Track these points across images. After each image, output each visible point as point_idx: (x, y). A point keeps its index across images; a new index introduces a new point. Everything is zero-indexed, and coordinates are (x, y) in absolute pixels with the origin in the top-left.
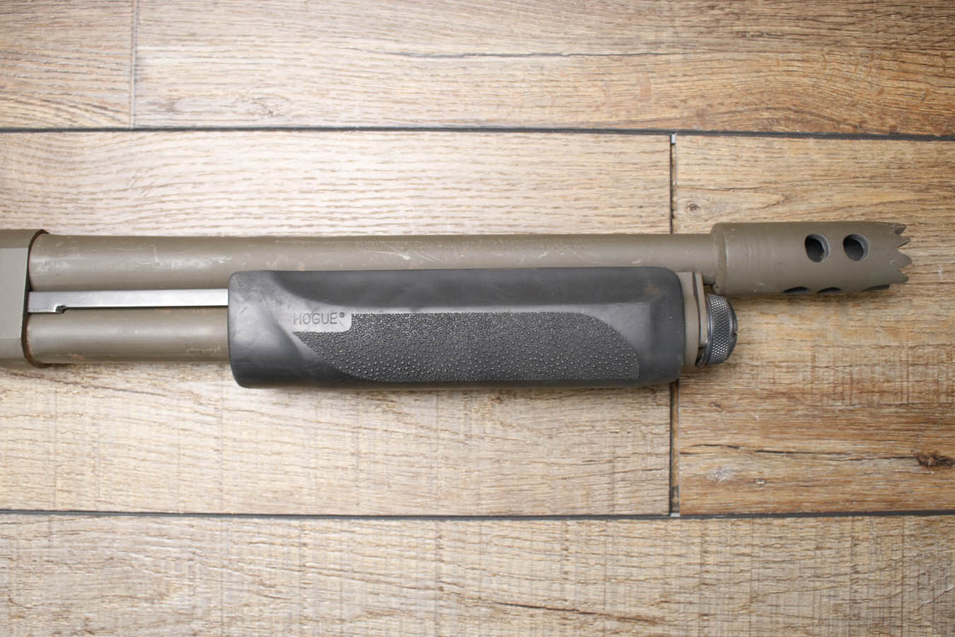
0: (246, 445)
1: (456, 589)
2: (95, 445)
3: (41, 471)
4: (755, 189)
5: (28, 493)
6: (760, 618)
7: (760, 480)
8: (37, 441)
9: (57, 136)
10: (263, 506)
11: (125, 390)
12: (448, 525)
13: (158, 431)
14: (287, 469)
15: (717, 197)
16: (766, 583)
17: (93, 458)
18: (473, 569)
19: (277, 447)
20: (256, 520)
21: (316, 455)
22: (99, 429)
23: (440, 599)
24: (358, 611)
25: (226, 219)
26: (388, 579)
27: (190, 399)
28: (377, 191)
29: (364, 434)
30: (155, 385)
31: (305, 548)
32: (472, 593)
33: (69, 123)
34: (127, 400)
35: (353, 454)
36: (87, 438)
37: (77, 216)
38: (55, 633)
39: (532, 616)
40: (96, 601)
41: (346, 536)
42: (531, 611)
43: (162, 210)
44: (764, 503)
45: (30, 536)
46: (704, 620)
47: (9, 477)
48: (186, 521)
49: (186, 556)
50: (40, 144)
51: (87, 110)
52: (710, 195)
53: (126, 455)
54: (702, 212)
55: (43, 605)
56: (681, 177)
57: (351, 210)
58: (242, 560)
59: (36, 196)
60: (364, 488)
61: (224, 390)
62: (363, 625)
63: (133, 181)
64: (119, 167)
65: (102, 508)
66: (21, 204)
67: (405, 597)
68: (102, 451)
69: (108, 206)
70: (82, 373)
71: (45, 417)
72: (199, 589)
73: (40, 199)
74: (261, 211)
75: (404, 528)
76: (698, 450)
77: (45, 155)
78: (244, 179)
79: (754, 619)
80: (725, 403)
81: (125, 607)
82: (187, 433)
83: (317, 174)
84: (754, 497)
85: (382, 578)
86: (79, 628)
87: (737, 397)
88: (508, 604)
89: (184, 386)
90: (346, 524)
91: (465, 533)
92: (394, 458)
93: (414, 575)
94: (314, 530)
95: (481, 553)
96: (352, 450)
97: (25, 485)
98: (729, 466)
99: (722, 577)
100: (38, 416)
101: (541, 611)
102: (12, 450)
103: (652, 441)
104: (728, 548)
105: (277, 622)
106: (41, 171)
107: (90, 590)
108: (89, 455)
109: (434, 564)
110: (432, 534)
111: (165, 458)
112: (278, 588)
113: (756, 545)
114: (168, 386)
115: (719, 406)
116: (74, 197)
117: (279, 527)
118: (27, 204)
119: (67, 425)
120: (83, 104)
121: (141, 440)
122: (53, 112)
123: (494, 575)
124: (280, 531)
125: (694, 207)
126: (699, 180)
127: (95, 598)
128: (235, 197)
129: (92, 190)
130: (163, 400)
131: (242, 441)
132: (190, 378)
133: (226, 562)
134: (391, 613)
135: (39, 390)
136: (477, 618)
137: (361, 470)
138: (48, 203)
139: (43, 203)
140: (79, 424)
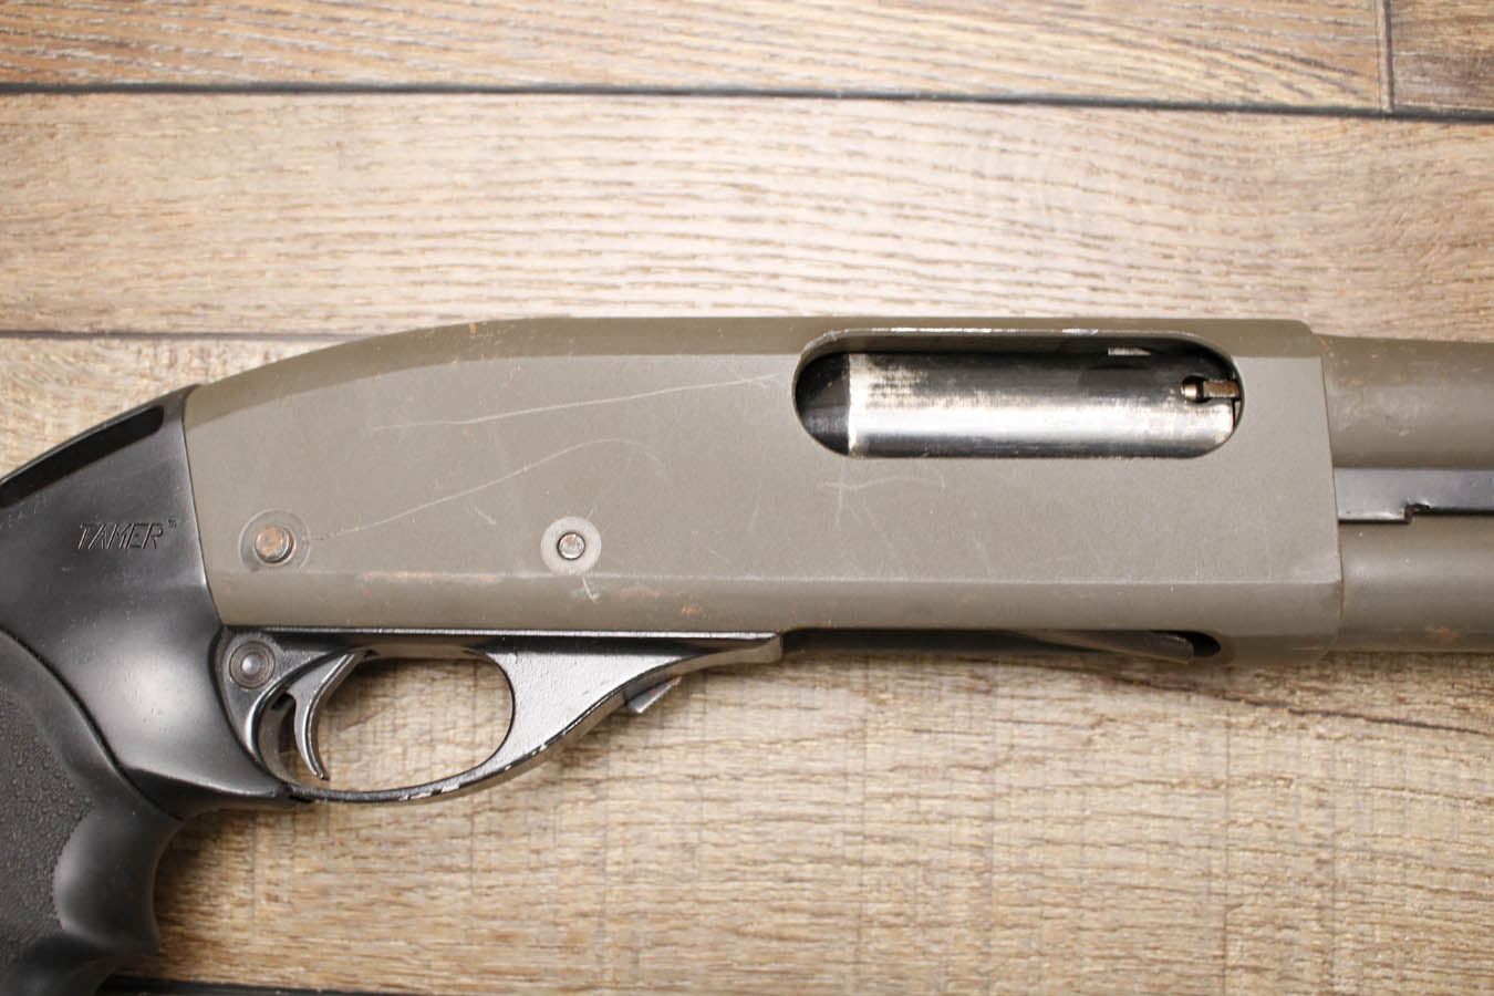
2: (1324, 855)
3: (1191, 921)
5: (1157, 974)
8: (1178, 845)
9: (1210, 120)
11: (1395, 722)
17: (1319, 886)
22: (1333, 817)
30: (1466, 709)
33: (1240, 93)
34: (1398, 745)
36: (1307, 839)
47: (1107, 935)
50: (1173, 136)
51: (1278, 67)
53: (1398, 879)
59: (1166, 257)
66: (1133, 273)
68: (1343, 870)
70: (1292, 681)
71: (1200, 786)
73: (1178, 263)
77: (1186, 163)
97: (1150, 954)
100: (1183, 784)
102: (1116, 868)
106: (1178, 199)
116: (1261, 261)
118: (1150, 275)
119: (1256, 807)
120: (1267, 52)
121: (1436, 843)
122: (1197, 66)
129: (1302, 246)
135: (1185, 721)
138: (1199, 272)
139: (1187, 272)
140: (1285, 804)
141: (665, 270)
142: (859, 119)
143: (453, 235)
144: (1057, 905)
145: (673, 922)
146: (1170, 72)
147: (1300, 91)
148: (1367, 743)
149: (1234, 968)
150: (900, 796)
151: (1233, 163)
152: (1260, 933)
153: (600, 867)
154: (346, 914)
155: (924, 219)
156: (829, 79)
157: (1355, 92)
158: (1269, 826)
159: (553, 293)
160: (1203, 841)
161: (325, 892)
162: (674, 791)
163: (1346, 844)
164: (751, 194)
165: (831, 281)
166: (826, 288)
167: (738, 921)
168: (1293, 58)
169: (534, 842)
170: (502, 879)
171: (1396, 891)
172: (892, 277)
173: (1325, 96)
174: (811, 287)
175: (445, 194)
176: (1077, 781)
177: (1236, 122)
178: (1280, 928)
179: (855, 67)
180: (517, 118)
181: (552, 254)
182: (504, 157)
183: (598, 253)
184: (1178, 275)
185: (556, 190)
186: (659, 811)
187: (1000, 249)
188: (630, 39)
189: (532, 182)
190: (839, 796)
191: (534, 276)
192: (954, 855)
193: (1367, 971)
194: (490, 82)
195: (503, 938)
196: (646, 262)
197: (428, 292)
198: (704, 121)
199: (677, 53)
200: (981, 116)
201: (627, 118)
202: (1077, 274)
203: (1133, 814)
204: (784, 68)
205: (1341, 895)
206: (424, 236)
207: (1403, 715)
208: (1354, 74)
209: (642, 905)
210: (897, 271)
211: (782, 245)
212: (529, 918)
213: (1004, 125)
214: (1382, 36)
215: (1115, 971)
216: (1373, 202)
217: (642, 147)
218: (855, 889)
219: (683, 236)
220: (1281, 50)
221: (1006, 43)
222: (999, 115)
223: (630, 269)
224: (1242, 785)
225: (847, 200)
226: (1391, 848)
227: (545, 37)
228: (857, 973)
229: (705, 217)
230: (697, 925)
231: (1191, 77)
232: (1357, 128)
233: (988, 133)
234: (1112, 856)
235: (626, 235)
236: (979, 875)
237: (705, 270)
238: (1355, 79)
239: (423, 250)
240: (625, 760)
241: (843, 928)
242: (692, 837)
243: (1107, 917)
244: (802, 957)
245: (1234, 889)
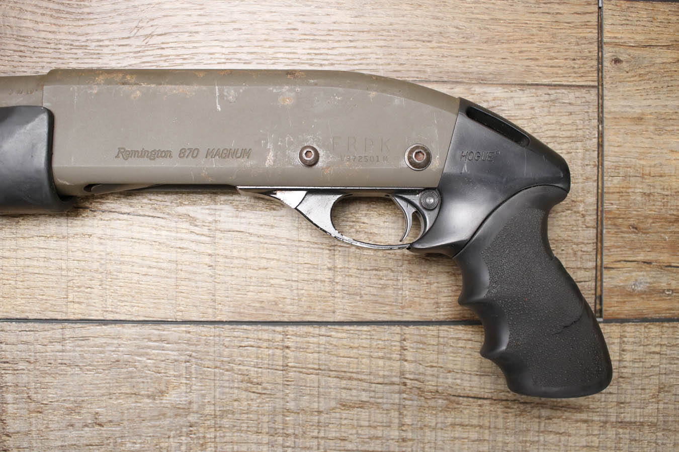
0: (236, 261)
1: (417, 384)
2: (103, 262)
3: (55, 285)
4: (668, 47)
5: (43, 304)
6: (666, 406)
7: (668, 290)
8: (50, 259)
10: (252, 314)
11: (129, 214)
12: (411, 329)
13: (158, 249)
14: (272, 282)
15: (637, 52)
16: (672, 376)
17: (100, 273)
18: (432, 367)
19: (264, 263)
20: (245, 327)
21: (298, 270)
22: (106, 248)
23: (404, 392)
24: (333, 404)
25: (219, 63)
26: (360, 377)
27: (187, 221)
28: (351, 41)
29: (340, 251)
30: (156, 209)
31: (287, 351)
32: (430, 387)
34: (131, 222)
35: (329, 269)
36: (95, 256)
37: (86, 61)
38: (68, 426)
39: (480, 406)
40: (104, 398)
41: (323, 340)
42: (480, 402)
43: (161, 56)
44: (672, 309)
45: (45, 342)
46: (621, 408)
47: (26, 290)
48: (183, 328)
49: (183, 358)
52: (631, 51)
53: (130, 271)
54: (624, 65)
55: (57, 401)
56: (607, 36)
57: (329, 57)
58: (233, 362)
59: (49, 43)
60: (339, 298)
61: (218, 213)
62: (338, 415)
63: (135, 31)
64: (123, 18)
65: (109, 317)
66: (36, 50)
67: (374, 391)
68: (110, 267)
69: (112, 52)
71: (58, 237)
72: (194, 387)
73: (52, 46)
74: (249, 57)
75: (373, 333)
76: (619, 265)
78: (235, 29)
79: (661, 406)
80: (641, 226)
81: (130, 403)
82: (184, 251)
83: (299, 25)
84: (664, 305)
85: (354, 375)
86: (90, 422)
87: (651, 221)
88: (460, 396)
89: (182, 210)
90: (323, 330)
91: (425, 336)
92: (365, 272)
93: (381, 373)
94: (295, 335)
95: (439, 353)
96: (329, 266)
97: (41, 297)
98: (643, 278)
99: (636, 371)
100: (52, 237)
101: (488, 402)
102: (29, 266)
103: (581, 258)
104: (642, 347)
105: (263, 415)
106: (53, 21)
107: (99, 388)
108: (96, 271)
109: (399, 363)
110: (398, 338)
111: (163, 273)
112: (264, 385)
113: (664, 345)
114: (167, 210)
115: (636, 228)
116: (83, 44)
117: (265, 333)
118: (42, 50)
119: (78, 245)
121: (143, 258)
123: (450, 372)
124: (265, 336)
125: (617, 61)
126: (621, 38)
127: (103, 395)
128: (226, 44)
129: (100, 37)
130: (162, 222)
131: (233, 258)
132: (187, 203)
133: (218, 364)
134: (362, 405)
136: (433, 408)
137: (337, 283)
138: (60, 49)
139: (55, 49)
140: (89, 244)
144: (8, 280)
148: (119, 221)
149: (71, 302)
152: (80, 289)
158: (83, 251)
160: (59, 257)
171: (129, 275)
176: (14, 236)
178: (87, 288)
184: (52, 50)
202: (15, 51)
203: (34, 247)
205: (109, 276)
215: (29, 303)
224: (72, 237)
226: (127, 259)
234: (27, 262)
243: (26, 284)
245: (70, 274)
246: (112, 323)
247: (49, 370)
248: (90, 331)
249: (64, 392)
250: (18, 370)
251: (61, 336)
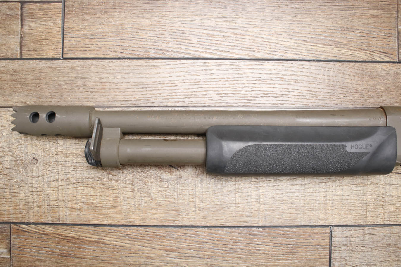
141: (267, 94)
142: (302, 65)
143: (228, 87)
144: (338, 206)
145: (272, 211)
146: (358, 55)
147: (382, 58)
148: (391, 177)
149: (368, 216)
150: (311, 188)
151: (369, 72)
152: (372, 210)
153: (258, 202)
154: (213, 212)
155: (314, 84)
156: (296, 57)
157: (392, 58)
159: (247, 99)
160: (363, 194)
161: (209, 208)
162: (271, 188)
163: (388, 195)
164: (283, 79)
165: (297, 96)
166: (297, 97)
167: (283, 210)
168: (380, 52)
169: (247, 198)
170: (242, 205)
171: (396, 202)
172: (309, 95)
173: (386, 59)
174: (294, 97)
175: (226, 79)
176: (341, 184)
177: (370, 65)
178: (376, 209)
179: (301, 55)
180: (239, 65)
181: (247, 91)
182: (237, 72)
183: (255, 91)
184: (359, 94)
185: (247, 79)
186: (269, 192)
187: (328, 89)
188: (259, 49)
189: (242, 77)
190: (300, 188)
191: (243, 95)
192: (320, 198)
193: (391, 216)
194: (233, 58)
195: (242, 215)
196: (264, 92)
197: (224, 98)
198: (273, 65)
199: (268, 52)
200: (324, 64)
201: (259, 65)
202: (341, 94)
203: (351, 190)
204: (288, 55)
205: (386, 203)
206: (222, 88)
207: (398, 172)
208: (391, 54)
209: (266, 208)
210: (309, 94)
211: (288, 89)
212: (246, 211)
213: (328, 65)
214: (397, 47)
216: (394, 79)
217: (262, 71)
218: (303, 204)
219: (270, 87)
220: (378, 50)
221: (329, 50)
222: (327, 64)
223: (261, 94)
224: (369, 185)
225: (300, 80)
226: (395, 195)
227: (243, 49)
228: (304, 219)
229: (274, 84)
230: (276, 212)
231: (362, 56)
232: (392, 65)
233: (325, 67)
234: (347, 197)
235: (260, 87)
236: (324, 201)
237: (275, 94)
238: (392, 56)
239: (222, 90)
240: (263, 183)
241: (301, 211)
242: (275, 196)
243: (346, 208)
244: (294, 217)
245: (368, 203)
246: (387, 226)
247: (356, 250)
248: (377, 230)
249: (363, 261)
250: (341, 250)
251: (363, 233)
